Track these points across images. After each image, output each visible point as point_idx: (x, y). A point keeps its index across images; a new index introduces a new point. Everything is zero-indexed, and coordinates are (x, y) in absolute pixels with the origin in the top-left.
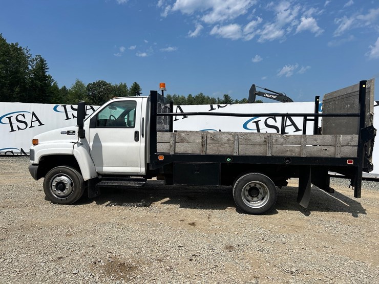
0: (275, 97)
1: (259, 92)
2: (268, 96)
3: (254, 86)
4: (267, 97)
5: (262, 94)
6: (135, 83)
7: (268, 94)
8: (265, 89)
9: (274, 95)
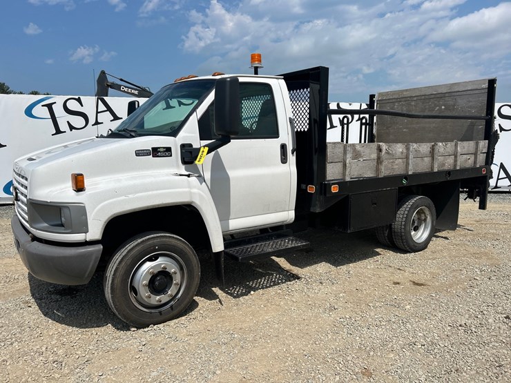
0: (136, 92)
1: (113, 83)
2: (126, 89)
3: (103, 73)
4: (124, 91)
5: (117, 87)
7: (125, 87)
8: (121, 80)
9: (136, 90)
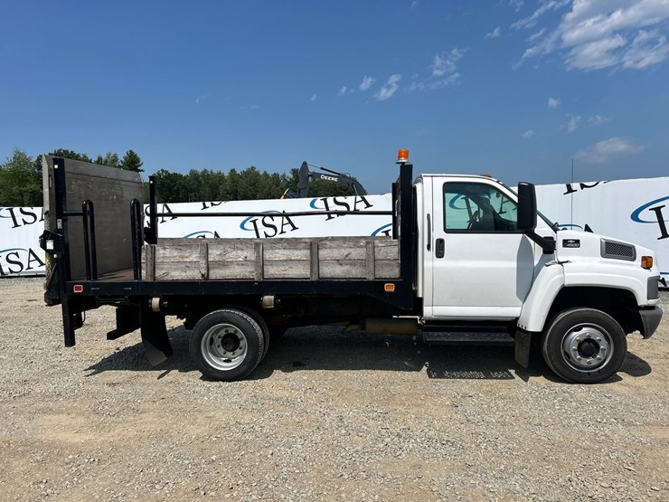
1: (313, 173)
3: (305, 164)
5: (318, 176)
6: (131, 151)
8: (322, 169)
